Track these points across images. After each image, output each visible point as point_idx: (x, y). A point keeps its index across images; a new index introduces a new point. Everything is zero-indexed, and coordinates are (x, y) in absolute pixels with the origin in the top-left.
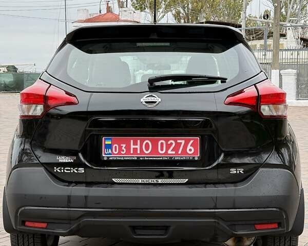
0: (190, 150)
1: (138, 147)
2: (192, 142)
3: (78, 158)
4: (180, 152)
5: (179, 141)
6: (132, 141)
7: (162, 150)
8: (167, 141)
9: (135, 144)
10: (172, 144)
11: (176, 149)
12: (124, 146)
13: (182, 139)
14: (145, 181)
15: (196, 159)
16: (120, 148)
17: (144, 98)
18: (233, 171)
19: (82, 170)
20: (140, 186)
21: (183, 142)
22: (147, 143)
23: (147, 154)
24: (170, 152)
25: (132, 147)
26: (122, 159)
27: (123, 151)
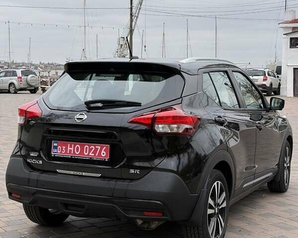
0: (103, 154)
1: (72, 149)
2: (105, 148)
3: (40, 154)
4: (97, 155)
5: (97, 147)
6: (69, 145)
7: (86, 152)
8: (89, 146)
9: (71, 147)
10: (92, 148)
11: (95, 152)
12: (64, 147)
13: (99, 146)
14: (75, 173)
15: (107, 160)
16: (62, 149)
17: (78, 115)
18: (132, 171)
19: (41, 162)
20: (72, 176)
21: (99, 148)
22: (78, 147)
23: (77, 155)
24: (91, 154)
25: (69, 148)
26: (62, 156)
27: (63, 151)
